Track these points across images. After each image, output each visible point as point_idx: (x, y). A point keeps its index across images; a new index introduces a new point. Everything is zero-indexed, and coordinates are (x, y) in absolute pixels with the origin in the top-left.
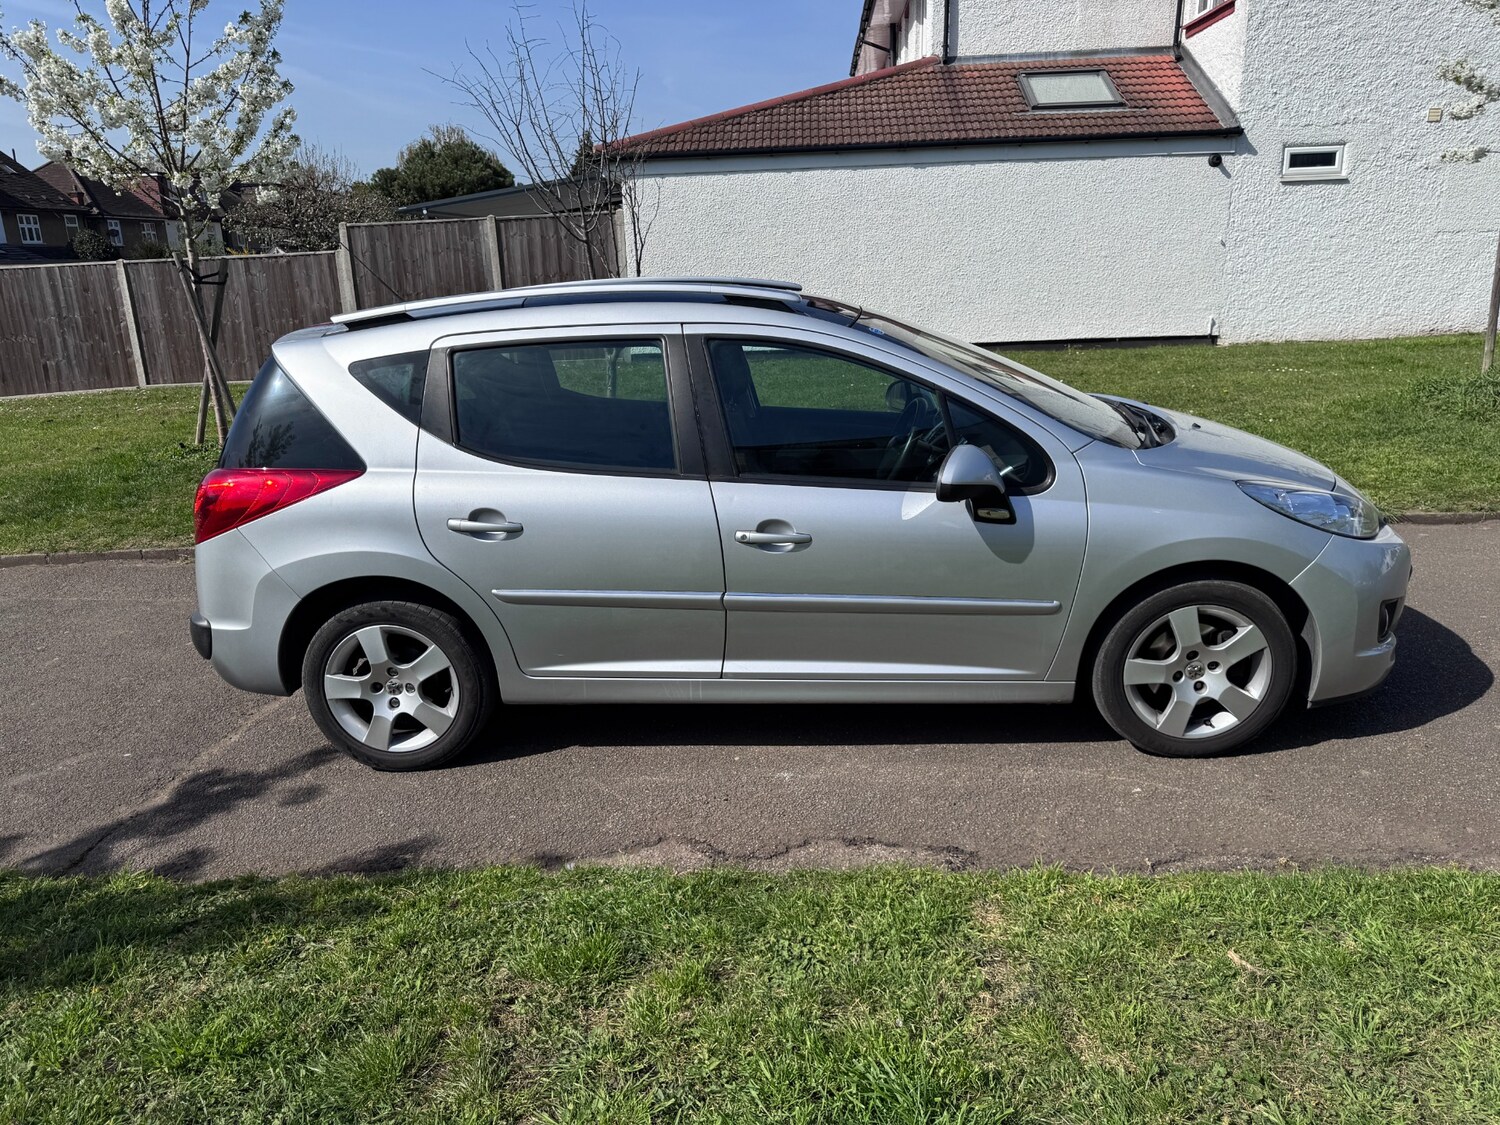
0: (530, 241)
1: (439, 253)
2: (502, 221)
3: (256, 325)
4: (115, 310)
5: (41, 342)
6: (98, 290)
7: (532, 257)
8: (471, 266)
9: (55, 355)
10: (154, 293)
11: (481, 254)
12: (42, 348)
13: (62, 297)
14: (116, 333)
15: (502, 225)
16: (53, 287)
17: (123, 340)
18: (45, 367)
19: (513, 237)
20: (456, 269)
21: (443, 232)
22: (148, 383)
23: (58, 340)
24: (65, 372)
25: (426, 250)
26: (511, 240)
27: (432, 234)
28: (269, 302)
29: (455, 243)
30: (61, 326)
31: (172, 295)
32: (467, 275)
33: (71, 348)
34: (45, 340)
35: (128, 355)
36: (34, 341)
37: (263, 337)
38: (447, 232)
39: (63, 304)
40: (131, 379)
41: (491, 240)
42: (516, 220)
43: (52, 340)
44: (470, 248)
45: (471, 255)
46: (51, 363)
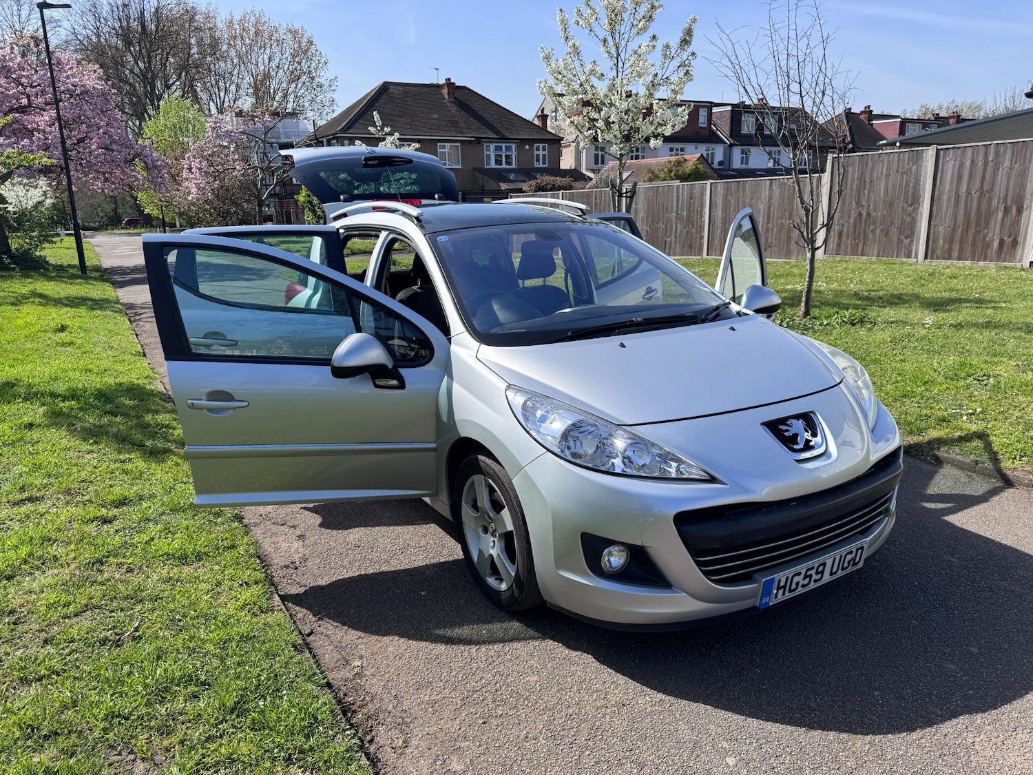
0: (962, 165)
1: (890, 175)
2: (941, 149)
3: (768, 223)
4: (702, 210)
5: (666, 227)
6: (696, 199)
7: (960, 178)
8: (911, 185)
9: (671, 236)
10: (721, 201)
11: (920, 176)
12: (666, 231)
13: (680, 202)
14: (699, 224)
15: (942, 152)
16: (678, 196)
17: (701, 228)
18: (666, 241)
19: (948, 161)
20: (899, 187)
21: (896, 159)
22: (707, 255)
23: (674, 227)
24: (673, 245)
25: (882, 173)
26: (946, 164)
27: (889, 162)
28: (778, 208)
29: (903, 168)
30: (677, 219)
31: (730, 202)
32: (907, 193)
33: (678, 232)
34: (669, 226)
35: (702, 238)
36: (664, 226)
37: (770, 231)
38: (899, 159)
39: (680, 207)
40: (700, 253)
41: (930, 164)
42: (953, 148)
43: (671, 227)
44: (913, 172)
45: (913, 176)
46: (668, 240)
